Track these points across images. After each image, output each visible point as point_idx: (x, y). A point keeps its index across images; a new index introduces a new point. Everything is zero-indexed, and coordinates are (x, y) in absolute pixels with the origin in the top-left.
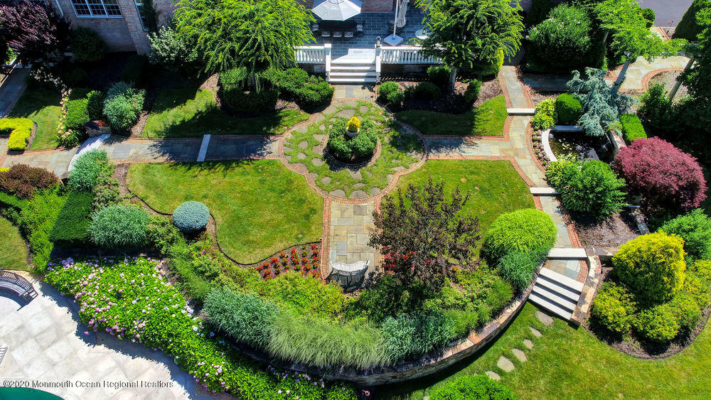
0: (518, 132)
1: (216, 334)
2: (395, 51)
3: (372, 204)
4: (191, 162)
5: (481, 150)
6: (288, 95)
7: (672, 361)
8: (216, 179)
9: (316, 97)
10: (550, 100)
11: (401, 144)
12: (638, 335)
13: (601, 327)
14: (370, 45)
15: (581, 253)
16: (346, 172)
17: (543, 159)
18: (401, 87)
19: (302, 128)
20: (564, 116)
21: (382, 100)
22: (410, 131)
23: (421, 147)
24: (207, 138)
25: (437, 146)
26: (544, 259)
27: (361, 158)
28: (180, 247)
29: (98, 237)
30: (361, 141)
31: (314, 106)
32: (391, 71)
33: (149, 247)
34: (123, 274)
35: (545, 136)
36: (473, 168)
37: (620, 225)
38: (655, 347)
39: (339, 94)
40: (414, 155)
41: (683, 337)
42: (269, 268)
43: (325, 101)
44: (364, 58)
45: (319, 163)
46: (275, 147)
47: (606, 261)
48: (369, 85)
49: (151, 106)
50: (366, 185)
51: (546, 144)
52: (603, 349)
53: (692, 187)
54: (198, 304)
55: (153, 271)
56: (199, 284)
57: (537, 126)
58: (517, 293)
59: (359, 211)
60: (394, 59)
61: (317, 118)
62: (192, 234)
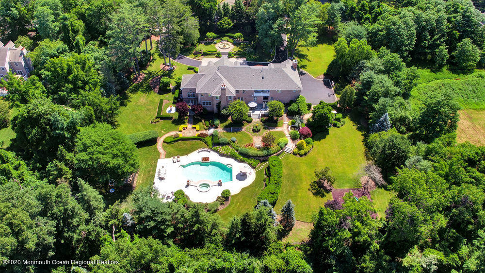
0: (285, 126)
1: (241, 154)
2: (264, 112)
3: (261, 139)
4: (230, 132)
5: (278, 129)
6: (245, 120)
7: (304, 157)
8: (235, 134)
9: (250, 121)
10: (291, 121)
11: (265, 128)
12: (299, 154)
13: (294, 154)
14: (259, 110)
15: (292, 144)
16: (256, 133)
17: (288, 131)
18: (265, 118)
19: (248, 126)
20: (293, 123)
21: (261, 121)
22: (266, 126)
23: (268, 129)
24: (232, 128)
25: (271, 129)
26: (286, 144)
27: (258, 131)
28: (233, 143)
29: (221, 142)
30: (258, 128)
31: (249, 122)
32: (263, 116)
33: (228, 144)
34: (225, 147)
35: (290, 127)
36: (276, 132)
37: (299, 140)
38: (301, 156)
39: (254, 120)
40: (267, 130)
41: (305, 154)
42: (246, 146)
43: (251, 121)
44: (258, 113)
45: (252, 132)
46: (244, 129)
47: (296, 145)
48: (259, 118)
49: (221, 123)
50: (260, 135)
51: (289, 128)
52: (294, 156)
53: (309, 134)
54: (237, 151)
55: (229, 147)
56: (238, 148)
57: (288, 125)
58: (282, 149)
59: (258, 139)
60: (263, 113)
61: (250, 124)
62: (234, 142)
